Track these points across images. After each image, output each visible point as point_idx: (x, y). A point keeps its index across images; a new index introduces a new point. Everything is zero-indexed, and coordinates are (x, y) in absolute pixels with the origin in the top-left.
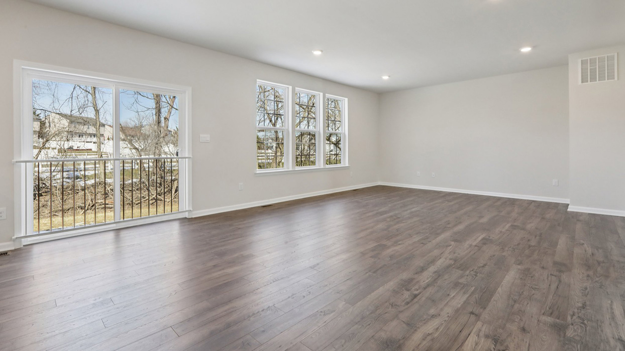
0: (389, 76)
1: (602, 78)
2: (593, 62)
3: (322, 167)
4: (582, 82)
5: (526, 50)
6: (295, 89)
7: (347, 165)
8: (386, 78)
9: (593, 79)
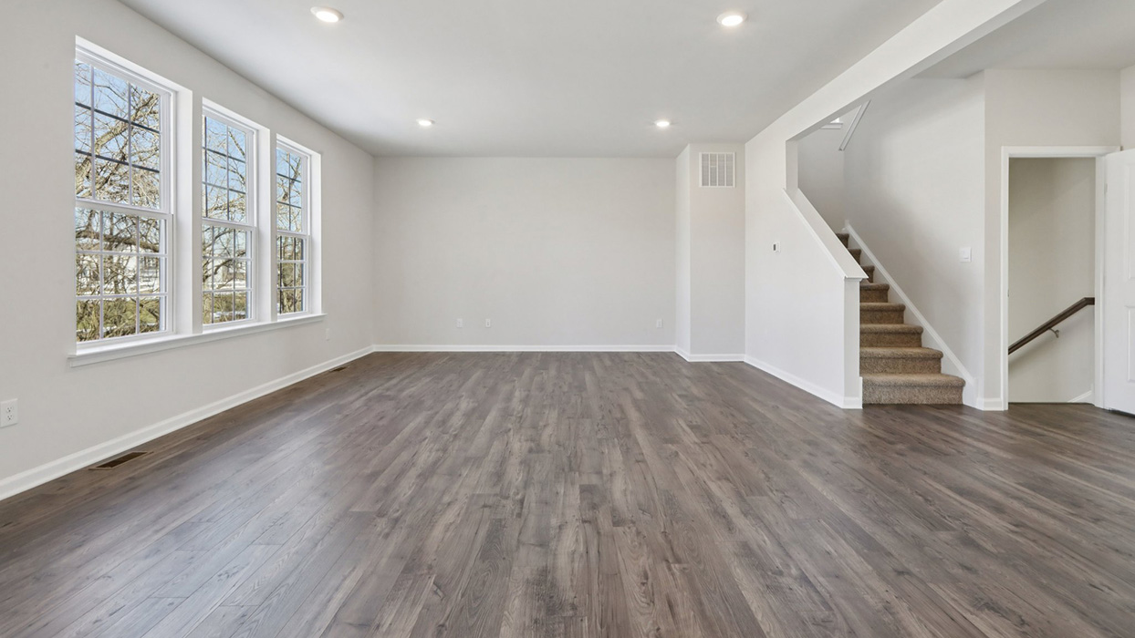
0: (433, 122)
1: (721, 183)
2: (713, 158)
3: (268, 320)
4: (703, 184)
5: (663, 124)
6: (201, 105)
7: (319, 313)
8: (425, 123)
9: (713, 183)
